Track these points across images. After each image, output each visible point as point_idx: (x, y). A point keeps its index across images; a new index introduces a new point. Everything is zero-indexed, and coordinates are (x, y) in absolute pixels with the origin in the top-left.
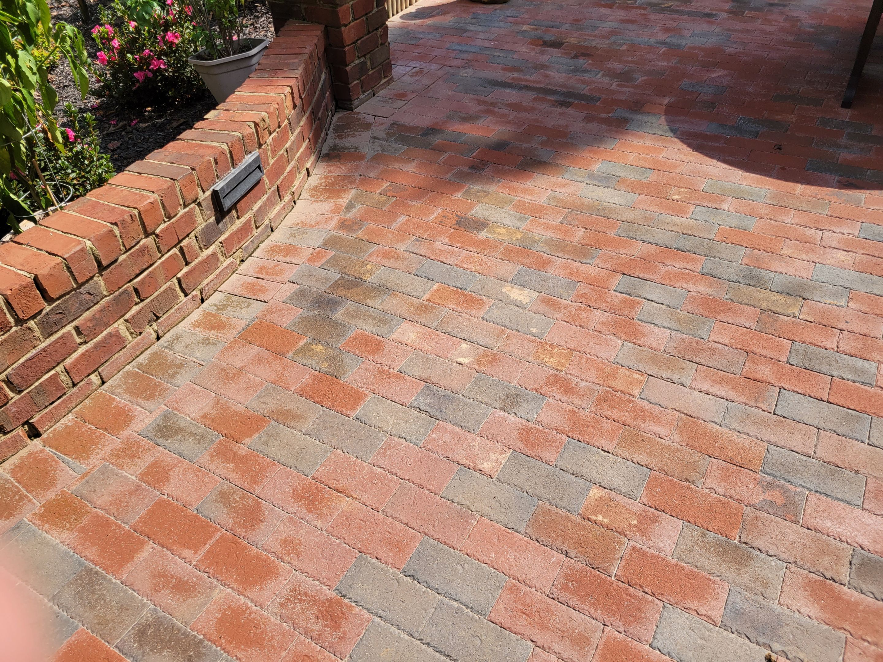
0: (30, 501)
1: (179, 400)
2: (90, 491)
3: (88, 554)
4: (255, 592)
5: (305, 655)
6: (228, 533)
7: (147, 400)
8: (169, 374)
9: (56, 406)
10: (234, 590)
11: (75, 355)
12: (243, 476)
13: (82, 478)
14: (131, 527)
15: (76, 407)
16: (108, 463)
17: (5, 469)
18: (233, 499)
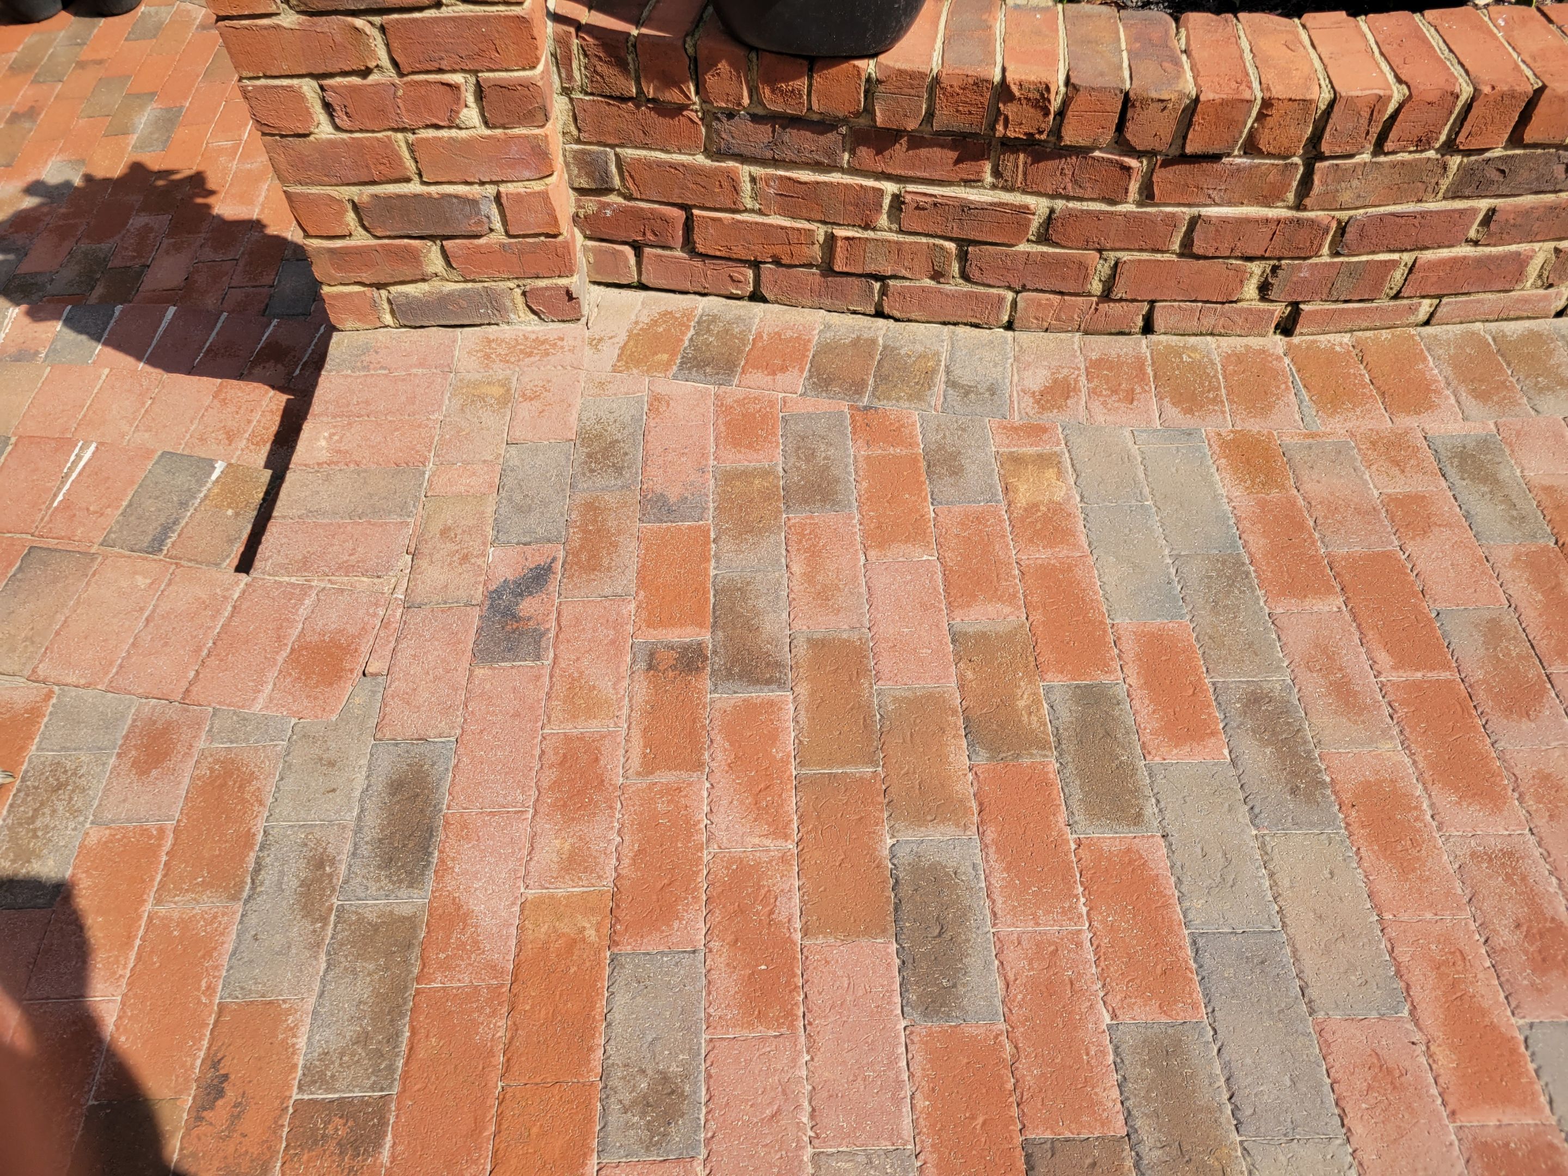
0: (1223, 412)
1: (1525, 434)
2: (1305, 463)
3: (1251, 542)
4: (1446, 799)
5: (1461, 952)
6: (1462, 687)
7: (1473, 397)
8: (1538, 382)
9: (1347, 310)
10: (1416, 768)
11: (1444, 253)
12: (1547, 628)
13: (1306, 436)
14: (1328, 555)
15: (1364, 330)
16: (1353, 444)
17: (1219, 347)
18: (1507, 647)
